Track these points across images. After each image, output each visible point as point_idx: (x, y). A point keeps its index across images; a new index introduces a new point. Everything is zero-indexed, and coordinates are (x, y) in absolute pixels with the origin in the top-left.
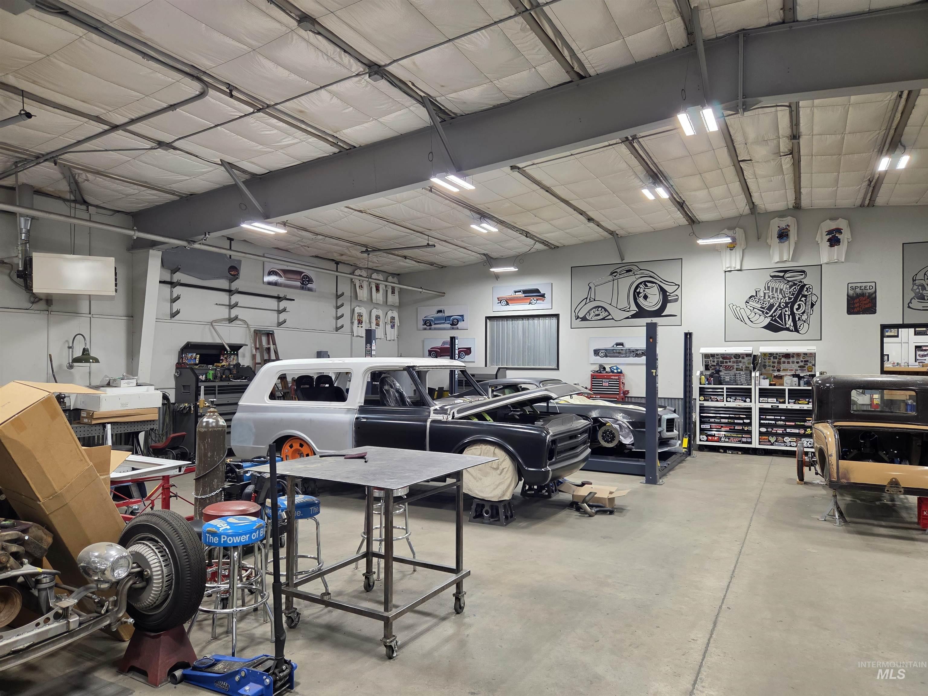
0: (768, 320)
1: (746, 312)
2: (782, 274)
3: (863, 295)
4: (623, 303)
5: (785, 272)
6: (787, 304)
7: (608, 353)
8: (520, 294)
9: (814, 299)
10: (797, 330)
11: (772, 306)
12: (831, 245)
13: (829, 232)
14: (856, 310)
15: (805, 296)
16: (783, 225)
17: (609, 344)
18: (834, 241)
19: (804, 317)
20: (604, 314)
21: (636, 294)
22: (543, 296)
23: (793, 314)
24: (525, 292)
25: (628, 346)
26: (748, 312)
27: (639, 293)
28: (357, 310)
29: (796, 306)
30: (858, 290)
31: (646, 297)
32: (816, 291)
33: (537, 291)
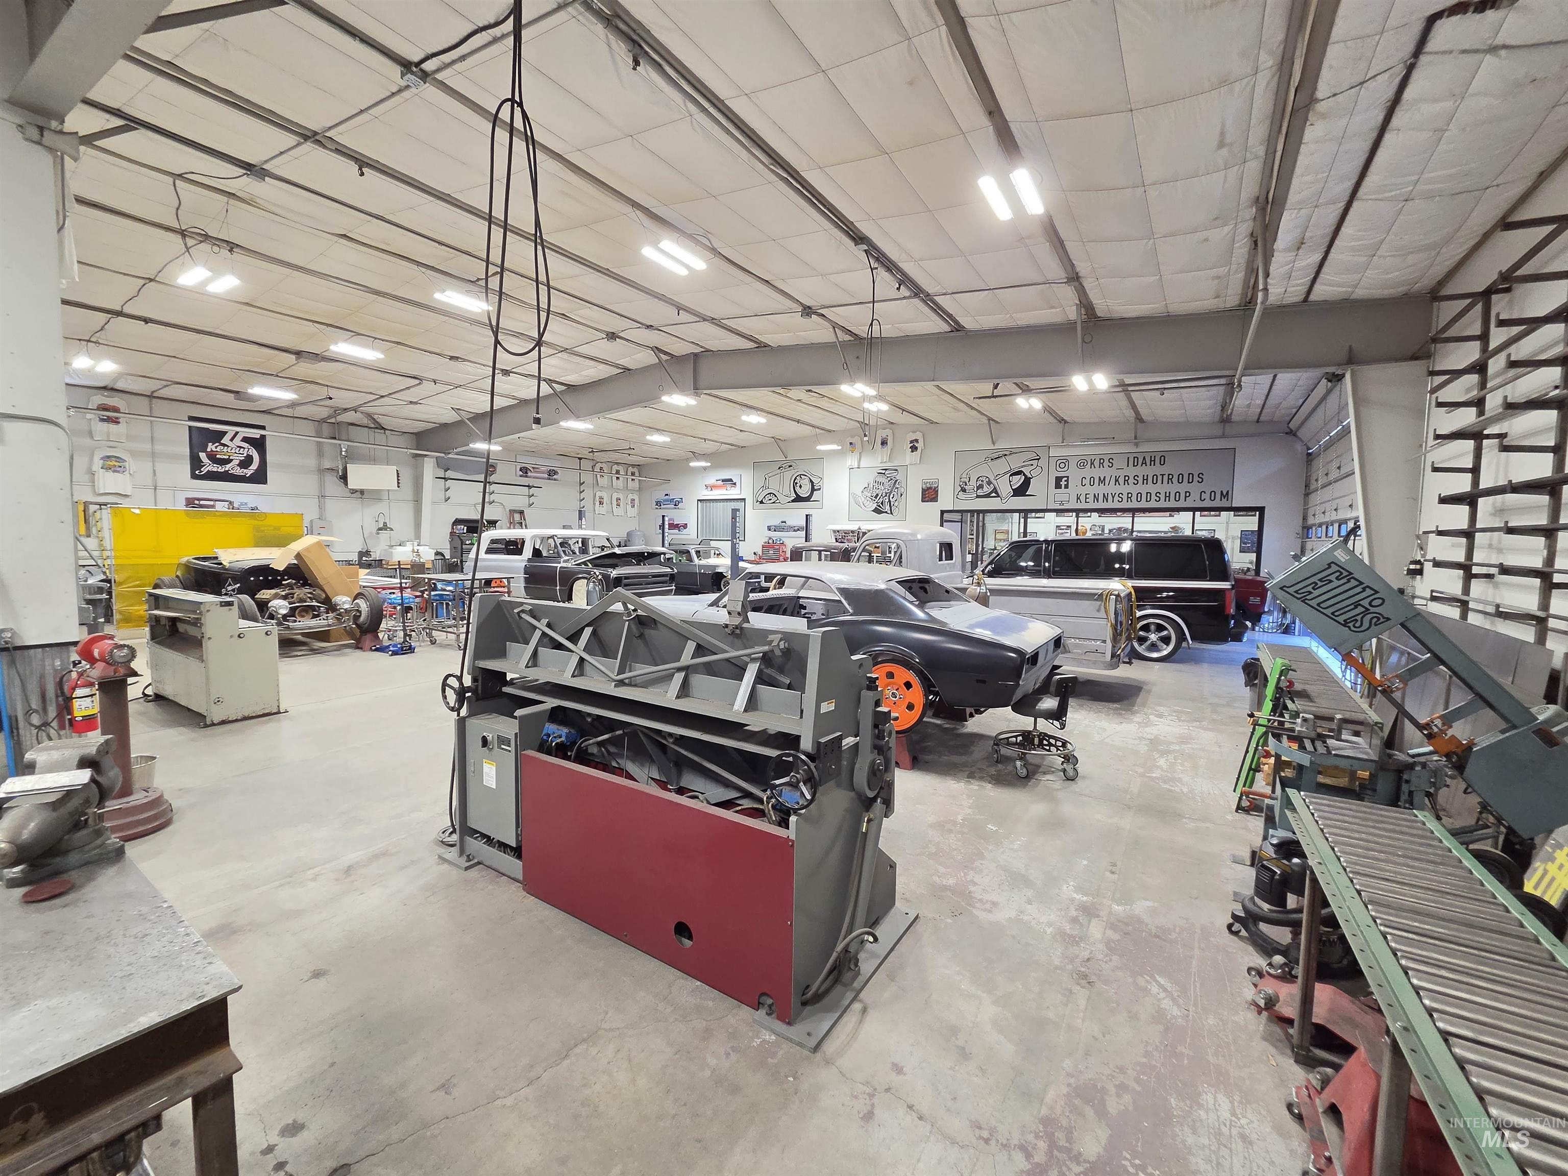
0: (875, 505)
1: (861, 499)
2: (883, 472)
3: (930, 488)
4: (786, 492)
5: (886, 470)
6: (886, 493)
7: (777, 529)
8: (720, 483)
9: (902, 490)
10: (892, 513)
11: (877, 495)
12: (912, 452)
13: (911, 442)
14: (926, 499)
15: (897, 488)
16: (884, 436)
17: (776, 522)
18: (914, 449)
19: (896, 504)
20: (774, 499)
21: (795, 484)
22: (735, 484)
23: (890, 501)
24: (723, 481)
25: (788, 523)
26: (863, 499)
27: (796, 483)
28: (598, 494)
29: (892, 496)
30: (928, 485)
31: (801, 487)
32: (903, 485)
33: (731, 480)
